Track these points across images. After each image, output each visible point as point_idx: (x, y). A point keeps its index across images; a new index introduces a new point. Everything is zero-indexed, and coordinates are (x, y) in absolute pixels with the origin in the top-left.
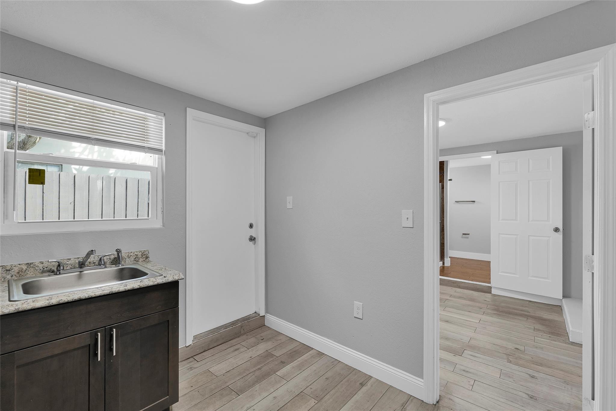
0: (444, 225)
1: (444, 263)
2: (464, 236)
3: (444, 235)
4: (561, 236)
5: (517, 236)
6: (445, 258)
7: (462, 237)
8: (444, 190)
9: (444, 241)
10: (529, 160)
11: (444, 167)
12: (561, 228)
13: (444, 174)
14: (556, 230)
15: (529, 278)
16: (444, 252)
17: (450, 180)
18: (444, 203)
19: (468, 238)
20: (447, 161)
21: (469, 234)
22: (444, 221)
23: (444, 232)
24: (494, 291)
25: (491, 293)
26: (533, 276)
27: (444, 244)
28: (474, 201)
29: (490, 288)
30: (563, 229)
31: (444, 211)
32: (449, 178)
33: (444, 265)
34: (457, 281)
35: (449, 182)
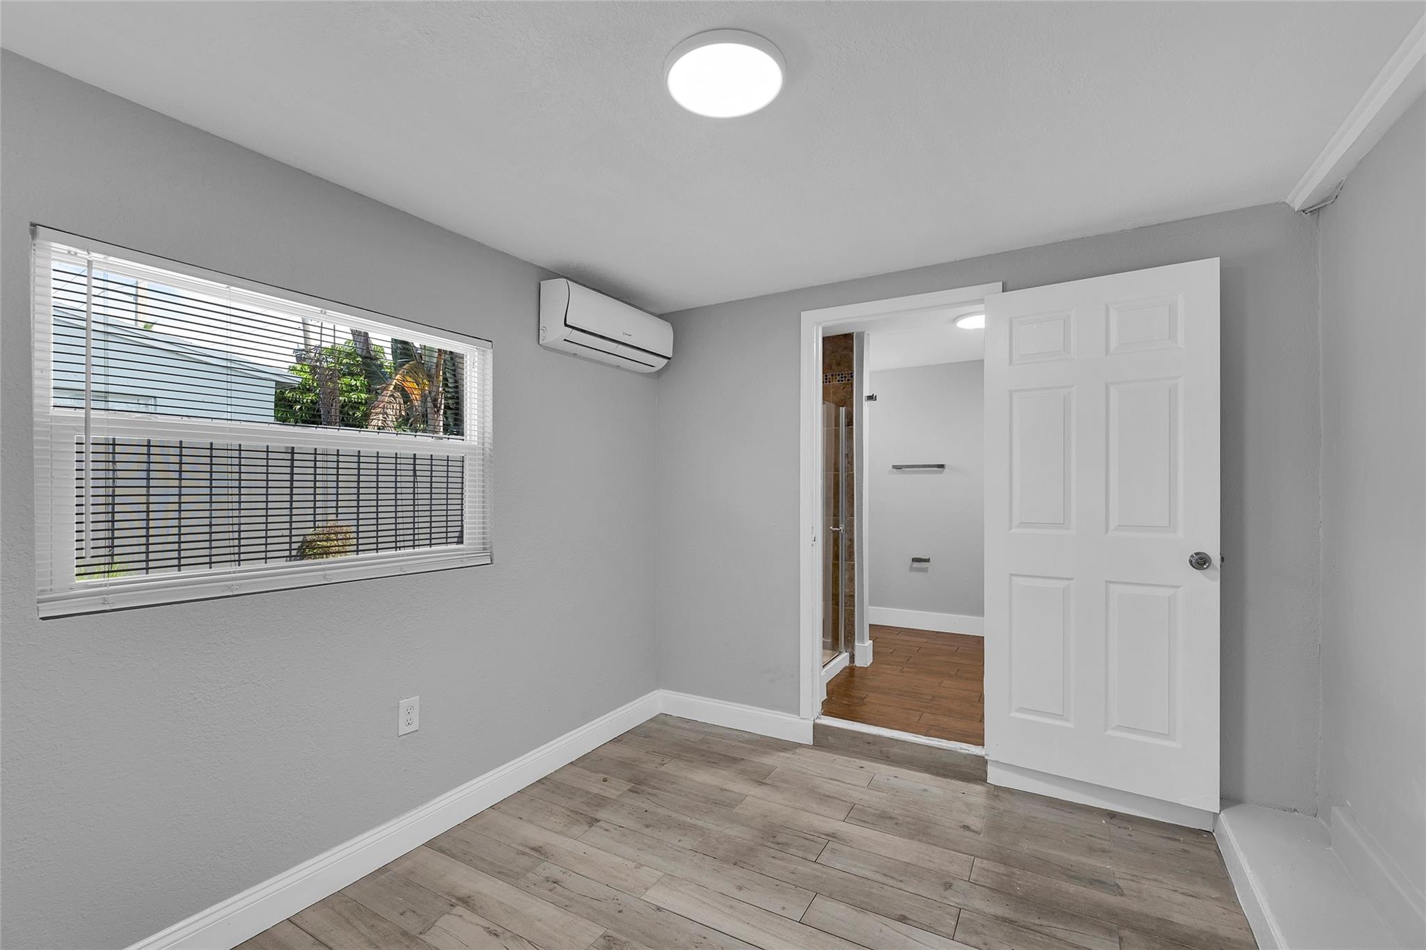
0: (853, 540)
1: (852, 658)
2: (916, 565)
3: (853, 569)
4: (1216, 585)
5: (1067, 582)
6: (856, 644)
7: (912, 569)
8: (852, 428)
9: (854, 590)
10: (1107, 311)
11: (852, 359)
12: (1215, 554)
13: (852, 380)
14: (1200, 562)
15: (1109, 732)
16: (854, 622)
17: (871, 398)
18: (852, 470)
19: (925, 570)
20: (861, 336)
21: (927, 561)
22: (853, 526)
23: (854, 561)
24: (995, 776)
25: (985, 781)
26: (1119, 728)
27: (853, 596)
28: (942, 466)
29: (982, 762)
30: (1222, 559)
31: (853, 495)
32: (866, 393)
33: (854, 662)
34: (880, 737)
35: (867, 405)
